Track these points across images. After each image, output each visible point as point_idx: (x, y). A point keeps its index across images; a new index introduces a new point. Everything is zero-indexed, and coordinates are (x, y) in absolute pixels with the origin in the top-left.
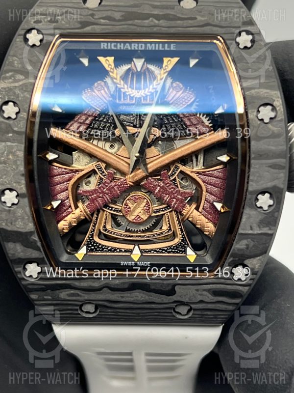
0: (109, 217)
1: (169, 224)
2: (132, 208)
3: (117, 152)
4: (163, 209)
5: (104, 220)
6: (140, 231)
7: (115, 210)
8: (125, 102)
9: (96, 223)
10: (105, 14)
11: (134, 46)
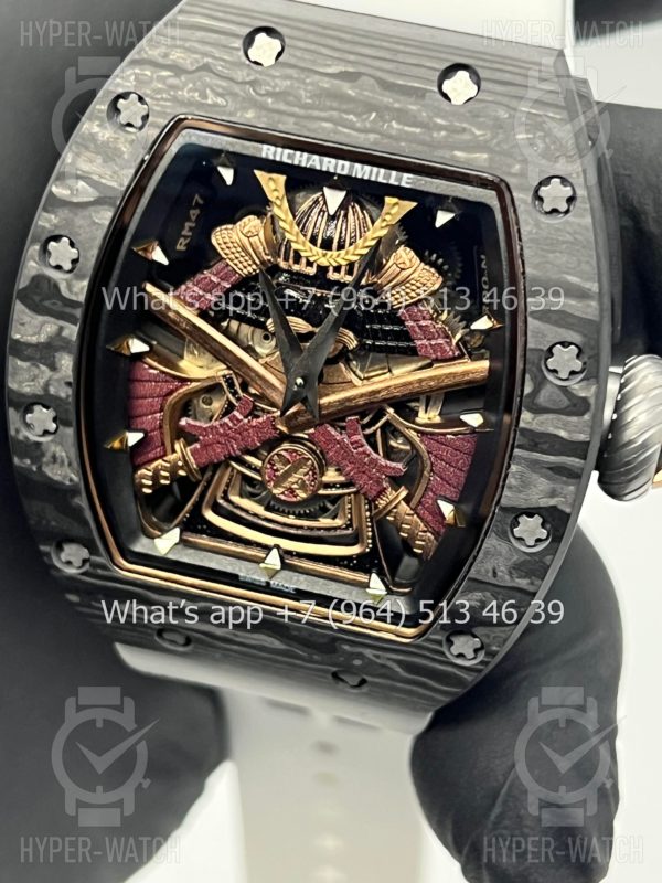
0: (237, 477)
1: (351, 513)
2: (281, 472)
3: (268, 359)
4: (343, 485)
5: (226, 479)
6: (294, 514)
7: (249, 466)
8: (296, 268)
9: (209, 482)
10: (280, 85)
11: (329, 165)
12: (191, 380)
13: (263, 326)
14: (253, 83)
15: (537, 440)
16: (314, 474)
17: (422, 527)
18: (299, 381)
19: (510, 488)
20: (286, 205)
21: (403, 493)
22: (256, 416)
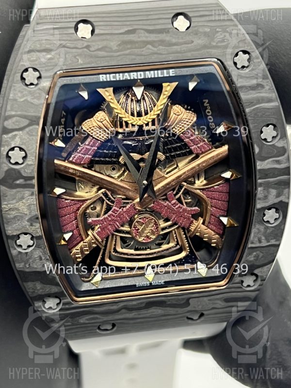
0: (119, 239)
1: (177, 238)
2: (141, 229)
3: (122, 178)
4: (170, 226)
5: (114, 242)
6: (148, 248)
7: (124, 232)
9: (106, 246)
10: (100, 45)
11: (134, 76)
12: (87, 200)
13: (117, 163)
14: (88, 47)
15: (267, 173)
16: (156, 225)
17: (213, 233)
18: (145, 182)
19: (259, 199)
20: (115, 101)
21: (201, 220)
22: (124, 207)
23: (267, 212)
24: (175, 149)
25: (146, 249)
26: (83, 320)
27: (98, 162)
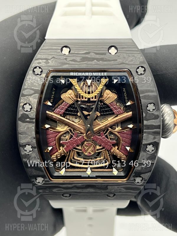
0: (76, 153)
1: (104, 155)
2: (86, 149)
3: (79, 123)
4: (101, 149)
5: (73, 154)
6: (90, 159)
7: (78, 149)
8: (82, 100)
9: (69, 155)
10: (72, 58)
11: (87, 74)
12: (61, 132)
13: (77, 115)
14: (66, 59)
15: (148, 127)
16: (94, 147)
17: (122, 154)
18: (89, 126)
19: (144, 139)
20: (78, 85)
21: (116, 147)
22: (78, 137)
23: (148, 146)
24: (106, 111)
25: (89, 159)
26: (54, 190)
27: (68, 114)
